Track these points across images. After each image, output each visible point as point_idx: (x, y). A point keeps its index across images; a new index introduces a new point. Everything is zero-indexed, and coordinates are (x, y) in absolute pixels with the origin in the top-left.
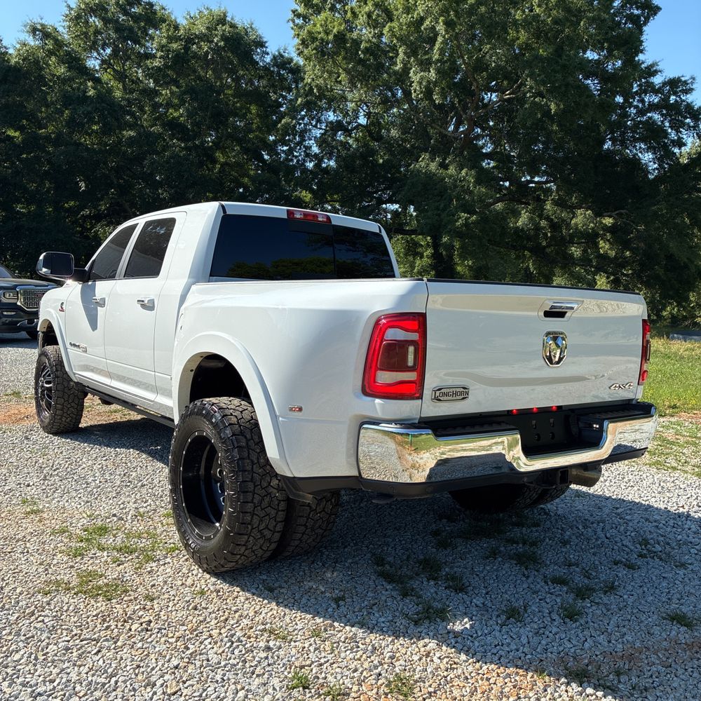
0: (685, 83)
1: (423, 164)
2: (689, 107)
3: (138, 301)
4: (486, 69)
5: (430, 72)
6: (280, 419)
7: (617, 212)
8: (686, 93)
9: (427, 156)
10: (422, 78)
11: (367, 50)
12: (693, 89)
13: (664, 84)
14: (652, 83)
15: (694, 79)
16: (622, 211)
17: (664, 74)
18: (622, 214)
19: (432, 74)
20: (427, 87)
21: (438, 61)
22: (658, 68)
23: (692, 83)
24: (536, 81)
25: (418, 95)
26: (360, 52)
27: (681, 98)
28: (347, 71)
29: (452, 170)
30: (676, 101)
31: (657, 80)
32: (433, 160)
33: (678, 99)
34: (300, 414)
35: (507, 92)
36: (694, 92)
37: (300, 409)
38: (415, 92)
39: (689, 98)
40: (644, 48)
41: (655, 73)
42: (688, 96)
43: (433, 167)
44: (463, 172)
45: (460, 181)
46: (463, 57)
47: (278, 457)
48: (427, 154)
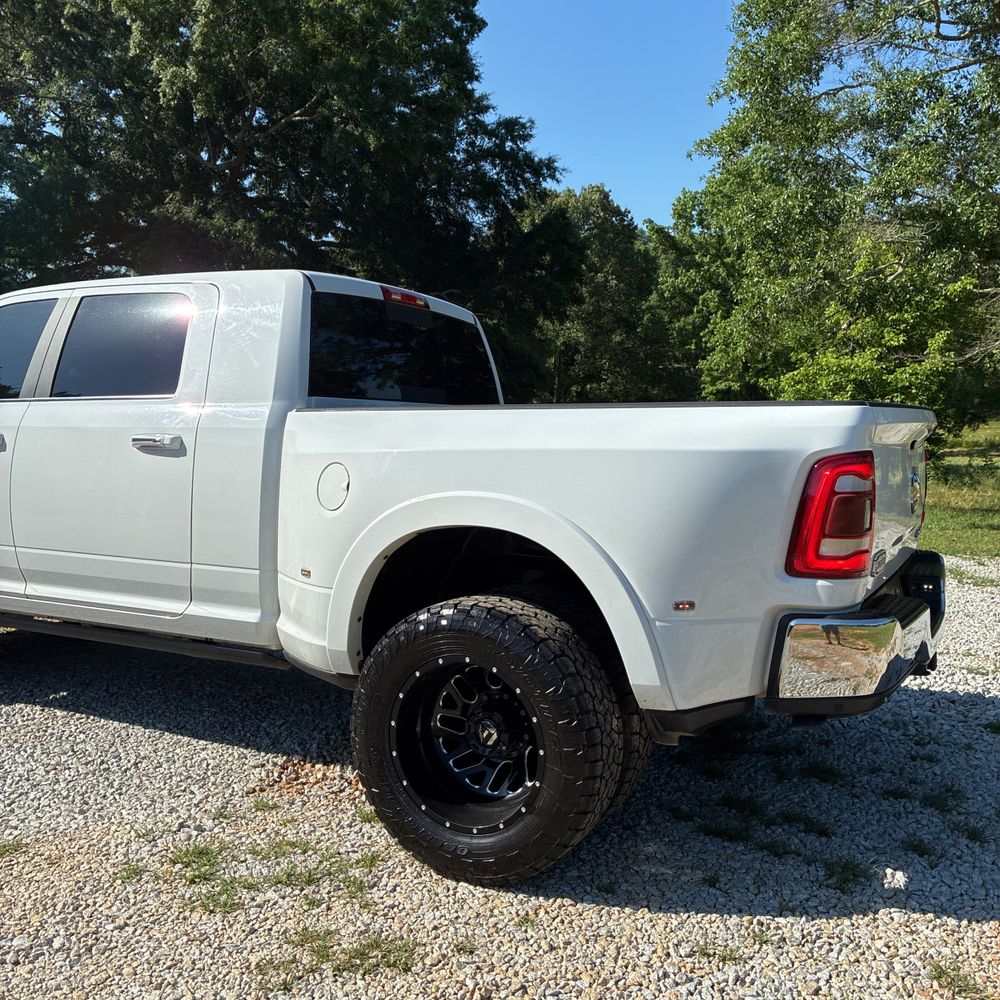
0: (523, 126)
1: (171, 208)
2: (528, 157)
3: (134, 440)
4: (264, 75)
5: (186, 67)
6: (657, 623)
7: (447, 292)
8: (525, 141)
9: (178, 195)
10: (175, 75)
11: (74, 19)
12: (531, 136)
13: (499, 124)
14: (483, 122)
15: (533, 122)
16: (453, 290)
17: (498, 112)
18: (453, 294)
19: (191, 71)
20: (183, 91)
21: (200, 52)
22: (490, 102)
23: (531, 128)
24: (347, 100)
25: (169, 100)
26: (63, 21)
27: (518, 146)
28: (35, 48)
29: (218, 219)
30: (512, 148)
31: (490, 118)
32: (187, 202)
33: (514, 146)
34: (691, 613)
35: (297, 112)
36: (532, 140)
37: (692, 605)
38: (164, 96)
39: (528, 146)
40: (480, 74)
41: (486, 109)
42: (526, 143)
43: (189, 212)
44: (239, 225)
45: (235, 237)
46: (231, 52)
47: (658, 683)
48: (178, 193)
